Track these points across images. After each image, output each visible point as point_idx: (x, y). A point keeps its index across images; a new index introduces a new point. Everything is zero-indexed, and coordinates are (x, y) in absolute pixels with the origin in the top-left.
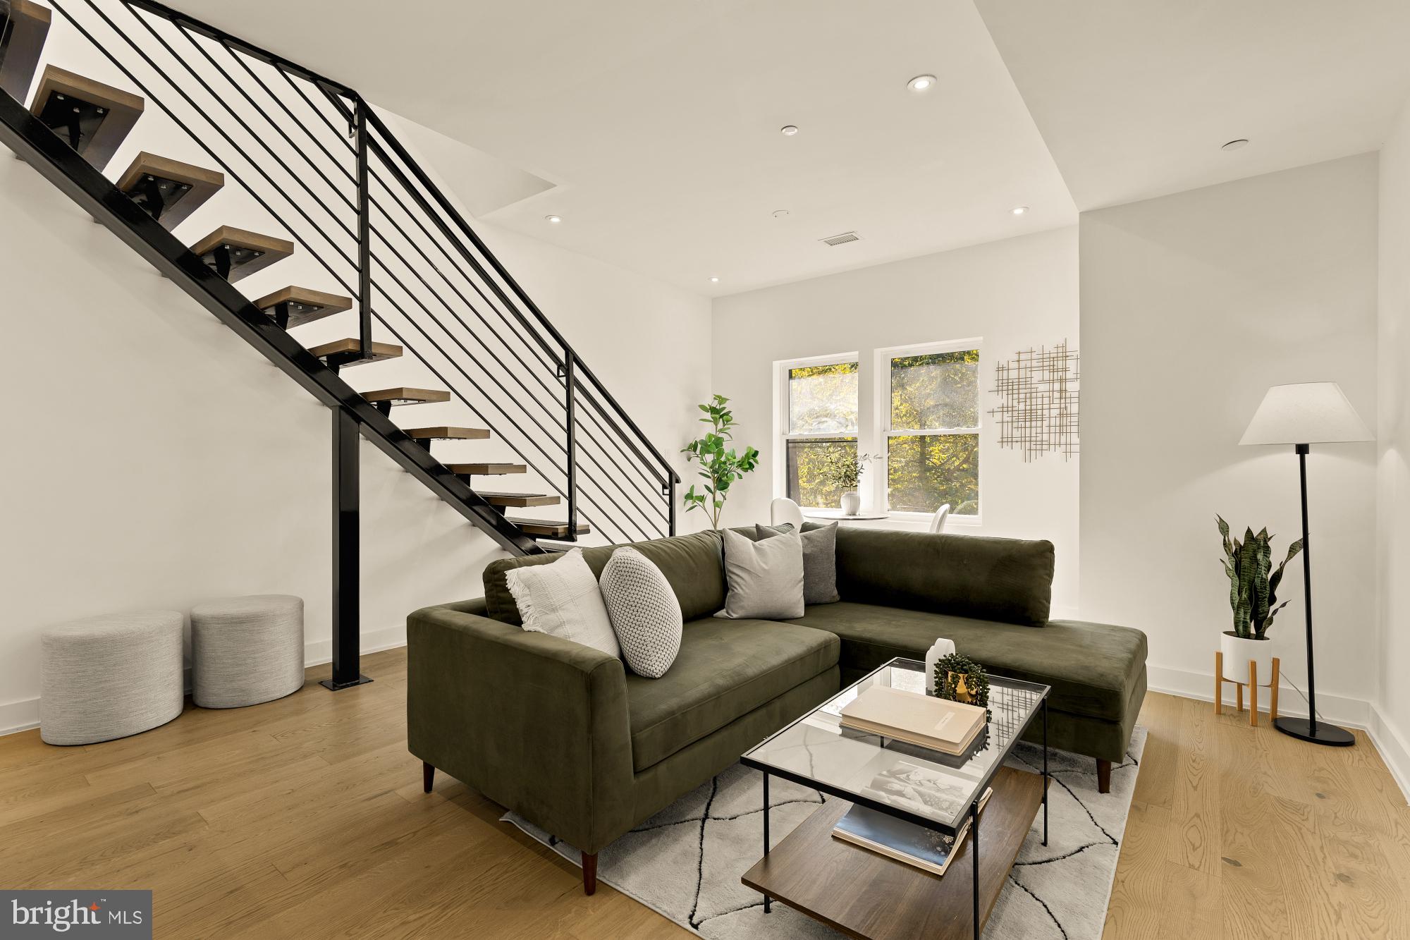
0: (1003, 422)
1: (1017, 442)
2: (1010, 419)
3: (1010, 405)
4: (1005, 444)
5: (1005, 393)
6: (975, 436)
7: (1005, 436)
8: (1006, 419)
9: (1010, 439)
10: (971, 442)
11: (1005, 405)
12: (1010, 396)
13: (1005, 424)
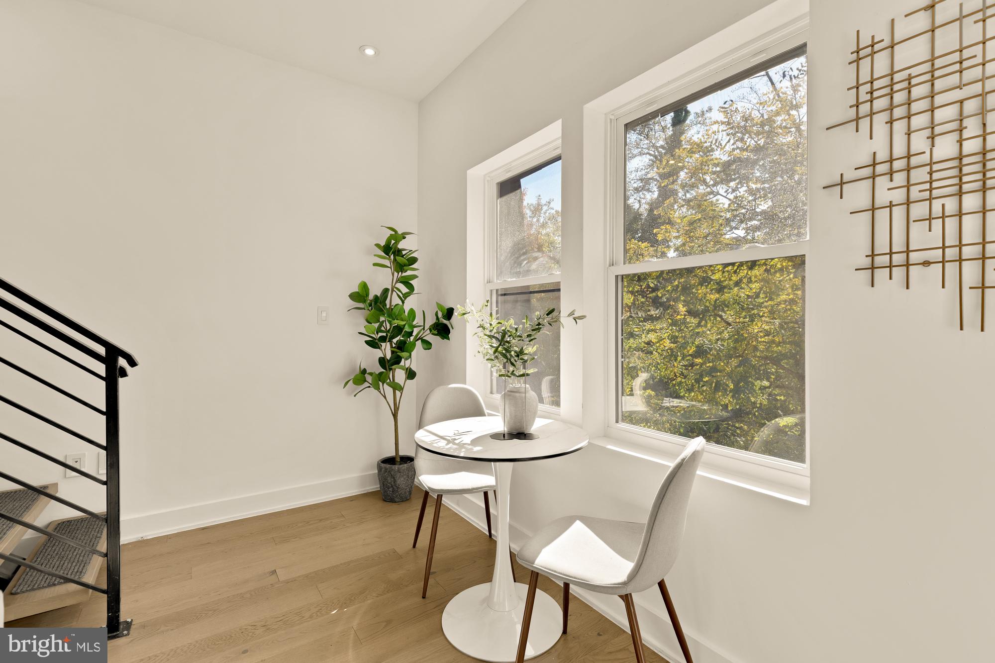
0: (873, 209)
1: (926, 263)
2: (899, 196)
3: (899, 149)
4: (881, 275)
5: (880, 120)
6: (799, 262)
7: (882, 245)
8: (884, 196)
9: (898, 259)
10: (787, 279)
11: (882, 155)
12: (900, 127)
13: (882, 216)
